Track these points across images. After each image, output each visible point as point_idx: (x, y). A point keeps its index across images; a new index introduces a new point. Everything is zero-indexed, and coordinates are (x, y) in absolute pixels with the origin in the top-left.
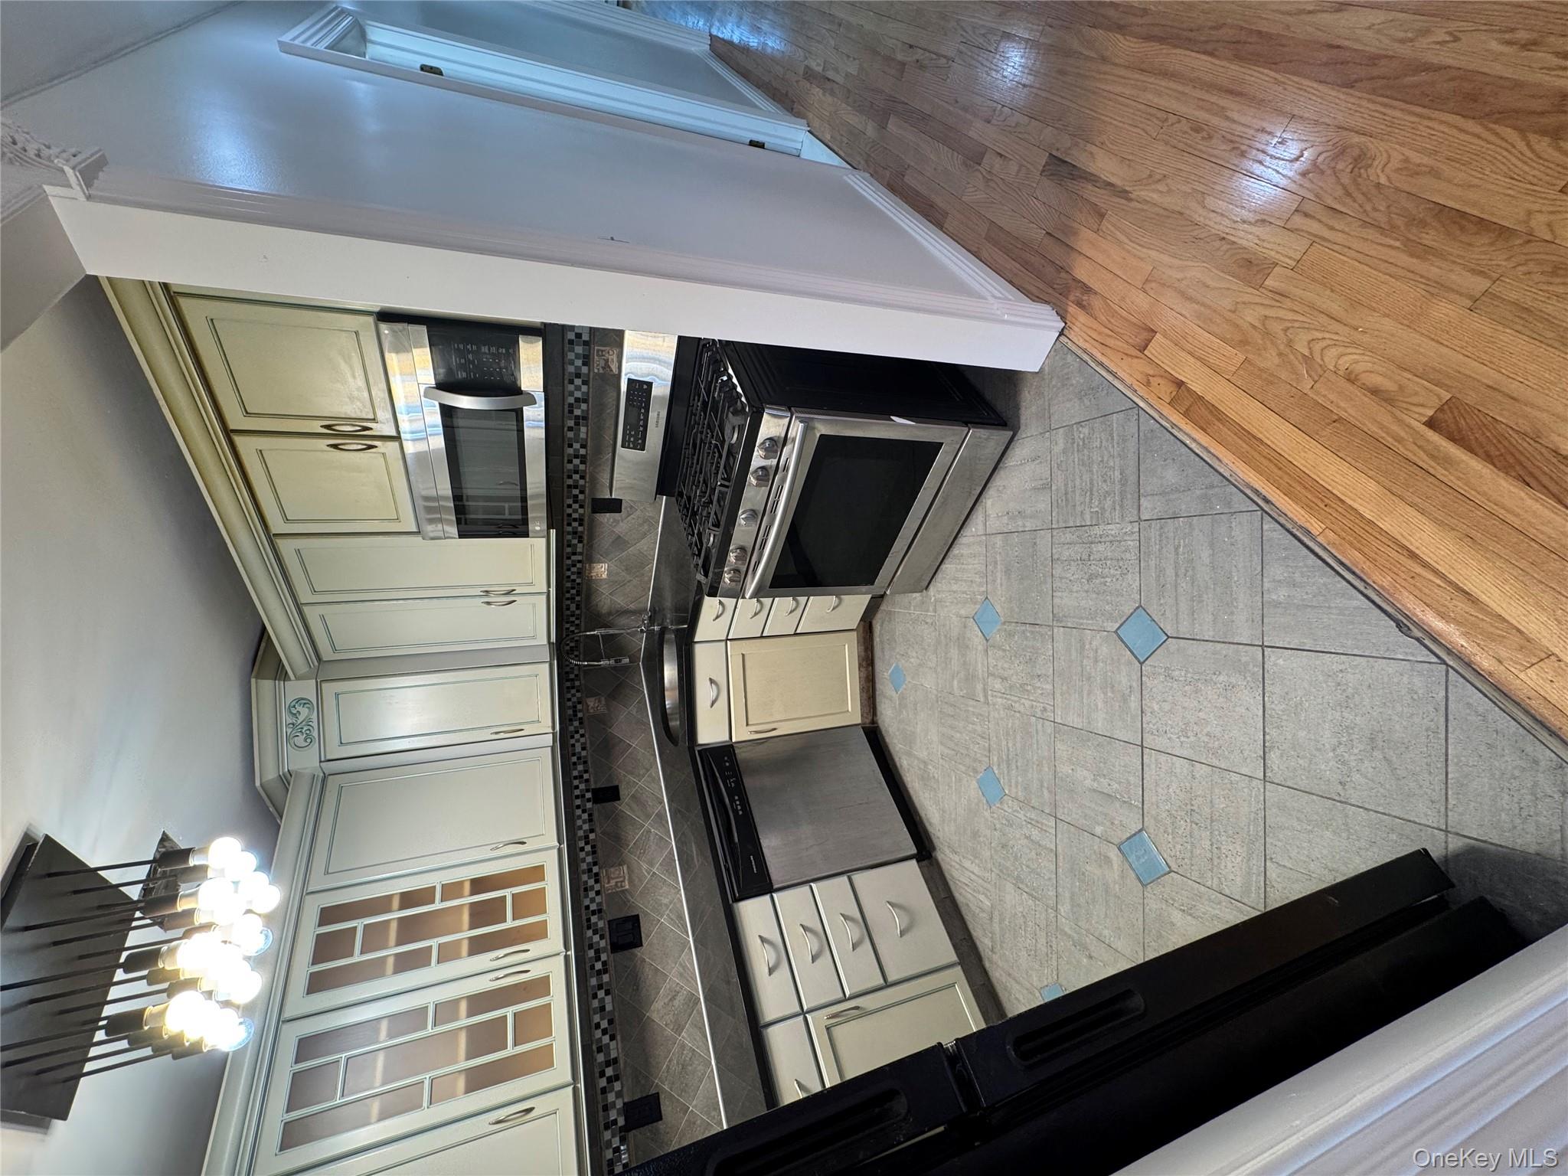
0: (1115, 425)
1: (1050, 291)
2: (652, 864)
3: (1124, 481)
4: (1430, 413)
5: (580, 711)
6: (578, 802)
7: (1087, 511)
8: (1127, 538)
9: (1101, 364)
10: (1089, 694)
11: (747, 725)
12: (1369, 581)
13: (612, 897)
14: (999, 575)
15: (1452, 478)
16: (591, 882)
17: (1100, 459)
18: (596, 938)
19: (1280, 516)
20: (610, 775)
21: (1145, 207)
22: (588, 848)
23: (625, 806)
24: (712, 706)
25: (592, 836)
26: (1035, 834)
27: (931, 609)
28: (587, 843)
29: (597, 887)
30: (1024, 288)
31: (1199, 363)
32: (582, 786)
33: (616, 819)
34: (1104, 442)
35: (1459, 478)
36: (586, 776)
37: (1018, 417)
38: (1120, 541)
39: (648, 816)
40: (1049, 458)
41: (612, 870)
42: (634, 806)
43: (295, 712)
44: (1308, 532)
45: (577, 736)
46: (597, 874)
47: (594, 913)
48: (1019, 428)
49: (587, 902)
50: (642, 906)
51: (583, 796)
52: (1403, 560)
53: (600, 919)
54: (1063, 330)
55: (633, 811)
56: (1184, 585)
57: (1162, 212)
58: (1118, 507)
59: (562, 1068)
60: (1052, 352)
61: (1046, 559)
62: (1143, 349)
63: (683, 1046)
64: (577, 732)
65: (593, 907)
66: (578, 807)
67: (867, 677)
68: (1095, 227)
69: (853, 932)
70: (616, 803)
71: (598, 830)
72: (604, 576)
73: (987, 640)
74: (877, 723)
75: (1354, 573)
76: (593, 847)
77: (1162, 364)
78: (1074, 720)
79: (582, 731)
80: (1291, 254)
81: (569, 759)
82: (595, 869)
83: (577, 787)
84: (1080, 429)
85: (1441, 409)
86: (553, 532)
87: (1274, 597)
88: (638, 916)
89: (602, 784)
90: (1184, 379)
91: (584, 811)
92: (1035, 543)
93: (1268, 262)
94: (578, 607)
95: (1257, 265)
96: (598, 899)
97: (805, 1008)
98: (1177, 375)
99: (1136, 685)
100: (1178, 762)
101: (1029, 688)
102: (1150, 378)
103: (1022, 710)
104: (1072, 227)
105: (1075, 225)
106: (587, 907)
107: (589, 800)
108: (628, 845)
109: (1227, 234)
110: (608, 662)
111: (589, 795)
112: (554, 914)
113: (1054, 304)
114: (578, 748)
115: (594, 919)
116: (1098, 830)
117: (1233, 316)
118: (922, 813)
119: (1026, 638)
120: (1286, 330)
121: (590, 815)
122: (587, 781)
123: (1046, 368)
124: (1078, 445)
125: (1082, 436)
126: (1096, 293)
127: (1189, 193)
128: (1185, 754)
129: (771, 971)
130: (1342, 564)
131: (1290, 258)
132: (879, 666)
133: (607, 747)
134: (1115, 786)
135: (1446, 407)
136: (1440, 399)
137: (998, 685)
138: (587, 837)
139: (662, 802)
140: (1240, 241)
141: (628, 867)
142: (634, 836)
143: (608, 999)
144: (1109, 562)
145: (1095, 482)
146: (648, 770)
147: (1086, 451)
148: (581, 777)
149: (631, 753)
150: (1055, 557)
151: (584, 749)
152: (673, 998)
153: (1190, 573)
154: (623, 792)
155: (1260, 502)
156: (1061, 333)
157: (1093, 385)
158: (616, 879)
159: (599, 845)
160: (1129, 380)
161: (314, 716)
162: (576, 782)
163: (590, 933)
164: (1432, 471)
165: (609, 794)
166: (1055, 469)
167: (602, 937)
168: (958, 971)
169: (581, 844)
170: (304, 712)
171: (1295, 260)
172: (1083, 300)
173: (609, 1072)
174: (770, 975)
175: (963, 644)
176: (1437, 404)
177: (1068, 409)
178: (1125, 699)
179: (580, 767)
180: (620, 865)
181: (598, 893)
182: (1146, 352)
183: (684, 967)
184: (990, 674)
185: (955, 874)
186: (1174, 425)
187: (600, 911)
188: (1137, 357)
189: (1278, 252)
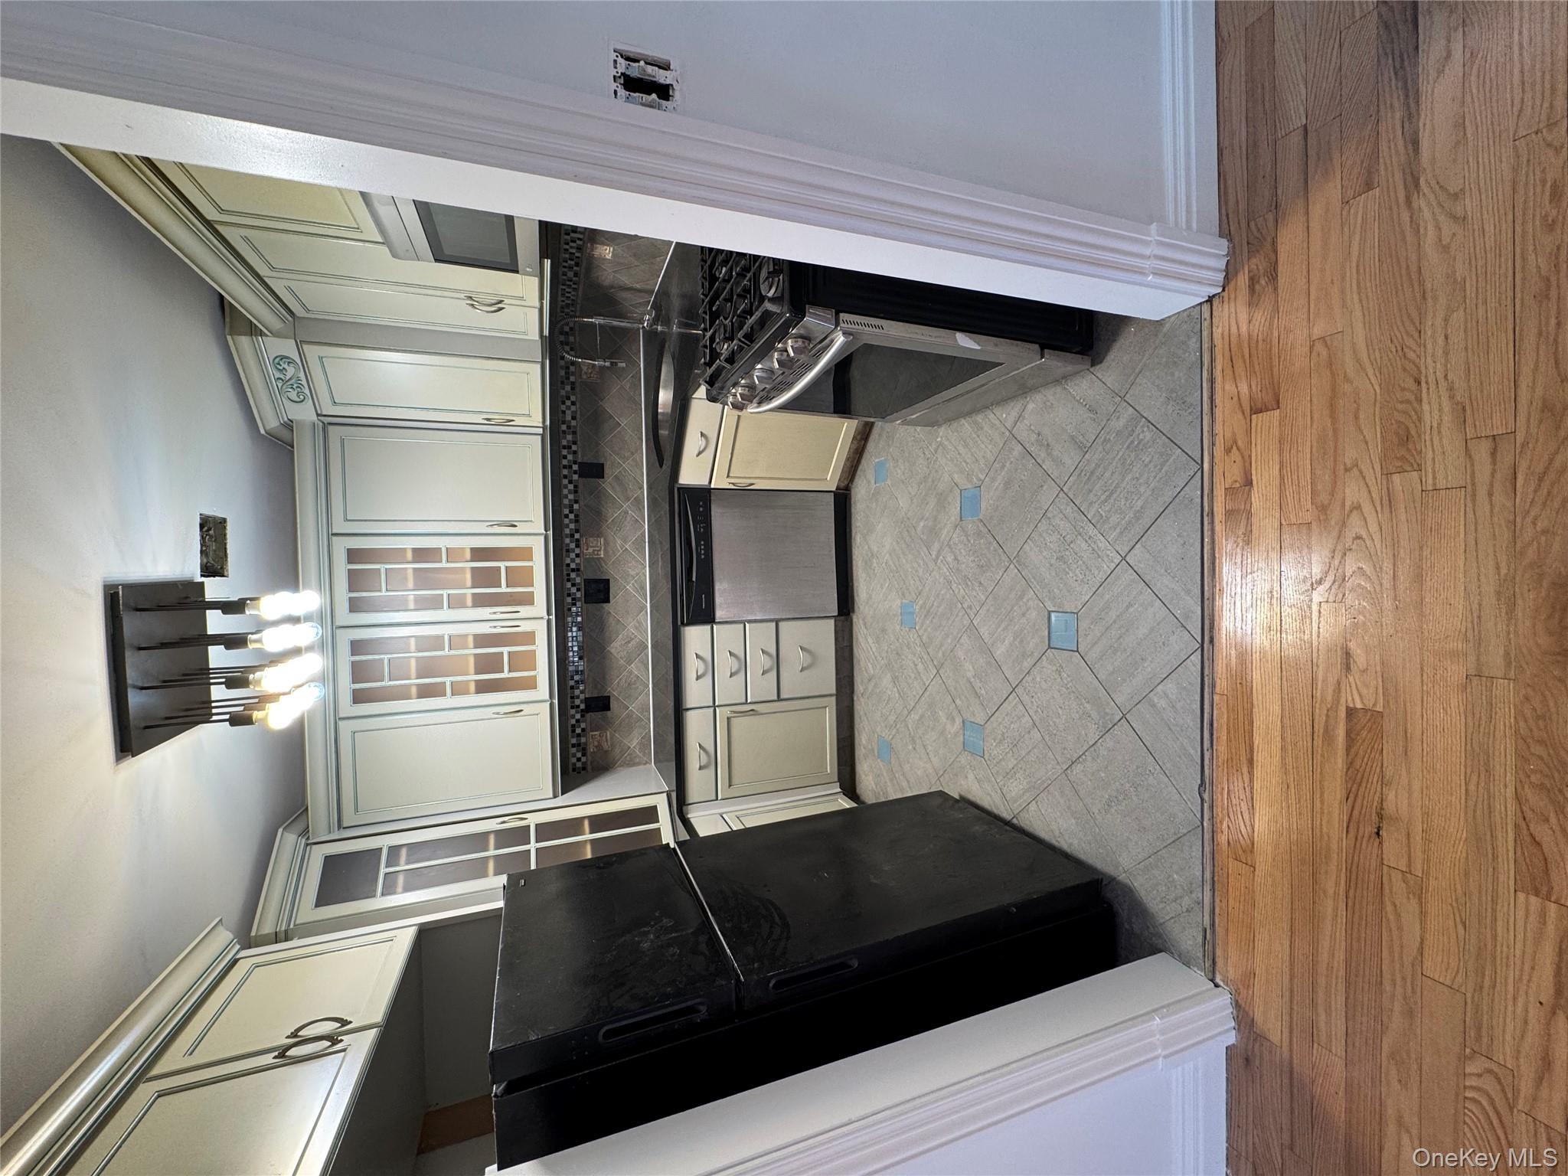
0: (1171, 460)
1: (1244, 225)
2: (625, 542)
3: (1138, 514)
4: (1359, 705)
5: (573, 374)
6: (565, 472)
7: (1096, 506)
8: (1106, 559)
9: (1212, 381)
10: (1004, 630)
11: (728, 476)
12: (1215, 747)
13: (588, 560)
14: (999, 479)
15: (1320, 751)
16: (573, 545)
17: (1138, 475)
18: (574, 590)
19: (1208, 659)
20: (597, 452)
21: (1409, 239)
22: (572, 516)
23: (608, 484)
24: (698, 456)
25: (576, 506)
26: (920, 667)
27: (934, 446)
28: (571, 512)
29: (577, 551)
30: (1225, 180)
31: (1277, 482)
32: (570, 457)
33: (598, 495)
34: (1152, 464)
35: (1322, 756)
36: (574, 448)
37: (1108, 349)
38: (1099, 557)
39: (628, 499)
40: (1103, 424)
41: (591, 539)
42: (618, 489)
43: (281, 368)
44: (1213, 686)
45: (568, 403)
46: (578, 540)
47: (573, 570)
48: (1101, 362)
49: (568, 561)
50: (612, 572)
51: (571, 467)
52: (1244, 759)
53: (578, 575)
54: (1214, 296)
55: (615, 492)
56: (1114, 633)
57: (1414, 268)
58: (1118, 530)
59: (543, 690)
60: (1185, 314)
61: (1041, 509)
62: (1256, 410)
63: (631, 673)
64: (568, 398)
65: (573, 566)
66: (565, 477)
67: (857, 449)
68: (1350, 193)
69: (767, 662)
70: (600, 481)
71: (581, 502)
72: (609, 257)
73: (961, 520)
74: (850, 490)
75: (1212, 735)
76: (576, 516)
77: (1253, 445)
78: (984, 631)
79: (573, 398)
80: (1440, 476)
81: (559, 427)
82: (577, 536)
83: (565, 457)
84: (1145, 429)
85: (1365, 710)
86: (548, 263)
87: (1156, 701)
88: (609, 580)
89: (589, 459)
90: (1254, 483)
91: (570, 482)
92: (1042, 486)
93: (1417, 458)
94: (576, 274)
95: (1408, 450)
96: (578, 560)
97: (717, 704)
98: (1254, 472)
99: (1037, 655)
100: (1027, 718)
101: (969, 583)
102: (1235, 448)
103: (956, 592)
104: (1331, 159)
105: (1337, 162)
106: (568, 565)
107: (575, 472)
108: (607, 521)
109: (1427, 383)
110: (603, 363)
111: (575, 467)
112: (540, 588)
113: (1234, 247)
114: (568, 418)
115: (573, 575)
116: (958, 702)
117: (1342, 471)
118: (855, 584)
119: (989, 549)
120: (1358, 537)
121: (575, 487)
122: (575, 452)
123: (1167, 326)
124: (1132, 442)
125: (1141, 437)
126: (1276, 289)
127: (1455, 281)
128: (1035, 718)
129: (698, 678)
130: (1212, 725)
131: (1434, 478)
132: (871, 446)
133: (596, 421)
134: (983, 692)
135: (1369, 714)
136: (1374, 705)
137: (950, 558)
138: (571, 506)
139: (642, 488)
140: (1426, 407)
141: (605, 539)
142: (612, 514)
143: (580, 633)
144: (1080, 562)
145: (1119, 490)
146: (633, 454)
147: (1133, 455)
148: (570, 447)
149: (620, 432)
150: (1049, 515)
151: (574, 418)
152: (629, 642)
153: (1123, 630)
154: (607, 471)
155: (1206, 638)
156: (1210, 300)
157: (1188, 399)
158: (593, 547)
159: (581, 517)
160: (1218, 428)
161: (302, 375)
162: (565, 452)
163: (569, 585)
164: (1316, 735)
165: (594, 471)
166: (1100, 441)
167: (578, 590)
168: (834, 699)
169: (566, 511)
170: (291, 371)
171: (1435, 484)
172: (1258, 282)
173: (577, 678)
174: (697, 679)
175: (942, 502)
176: (1370, 705)
177: (1150, 397)
178: (1024, 655)
179: (570, 437)
180: (598, 536)
181: (577, 556)
182: (1254, 416)
183: (639, 623)
184: (949, 545)
185: (861, 640)
186: (1212, 513)
187: (578, 570)
188: (1243, 413)
189: (1433, 459)
